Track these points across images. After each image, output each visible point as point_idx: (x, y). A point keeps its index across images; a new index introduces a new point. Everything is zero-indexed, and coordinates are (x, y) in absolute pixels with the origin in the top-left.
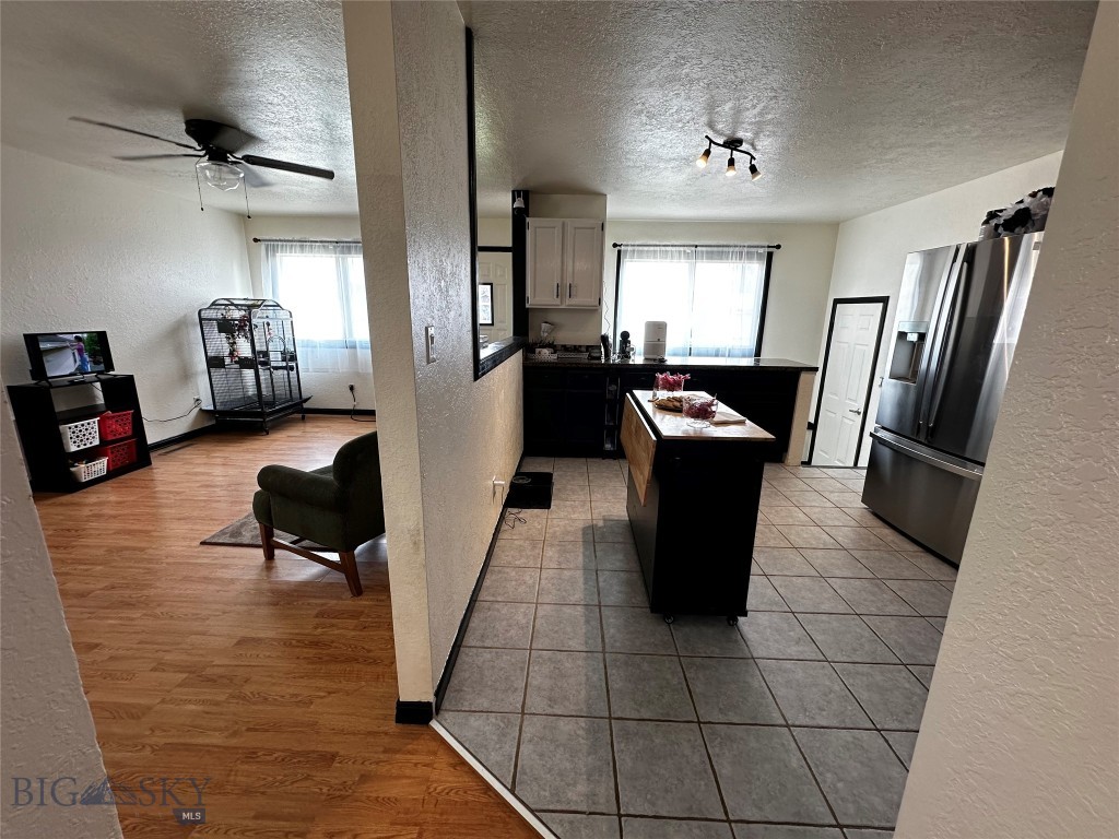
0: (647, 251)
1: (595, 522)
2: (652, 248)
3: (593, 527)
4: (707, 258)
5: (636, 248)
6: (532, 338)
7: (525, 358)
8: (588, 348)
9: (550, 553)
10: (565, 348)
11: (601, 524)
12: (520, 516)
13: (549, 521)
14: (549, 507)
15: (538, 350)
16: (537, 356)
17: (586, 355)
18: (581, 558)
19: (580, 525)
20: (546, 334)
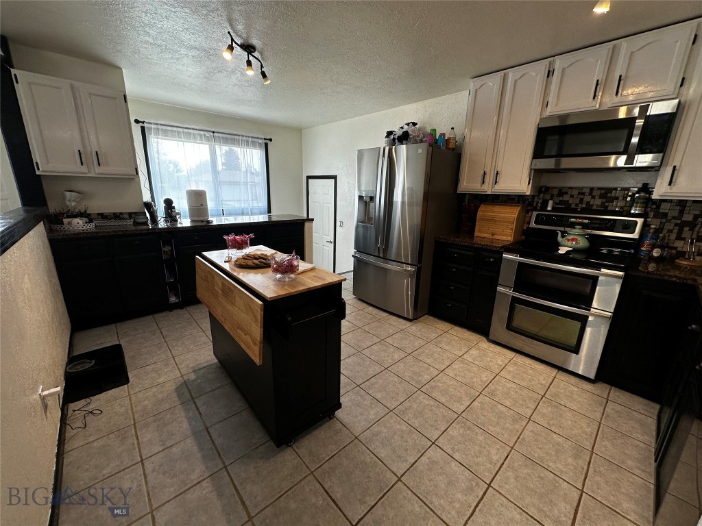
0: (171, 131)
1: (185, 378)
2: (175, 129)
3: (185, 384)
4: (224, 143)
5: (160, 127)
6: (53, 207)
7: (50, 231)
8: (131, 215)
9: (146, 436)
10: (103, 216)
11: (193, 377)
12: (90, 408)
13: (133, 398)
14: (127, 381)
15: (66, 221)
16: (66, 227)
17: (131, 222)
18: (185, 425)
19: (171, 387)
20: (73, 204)
